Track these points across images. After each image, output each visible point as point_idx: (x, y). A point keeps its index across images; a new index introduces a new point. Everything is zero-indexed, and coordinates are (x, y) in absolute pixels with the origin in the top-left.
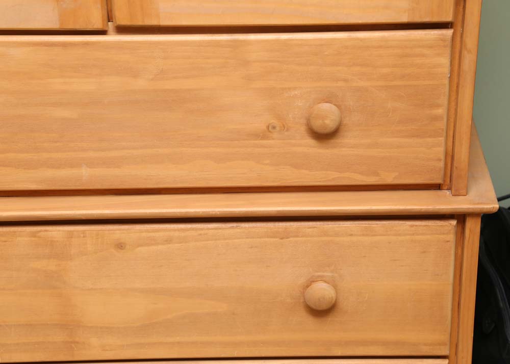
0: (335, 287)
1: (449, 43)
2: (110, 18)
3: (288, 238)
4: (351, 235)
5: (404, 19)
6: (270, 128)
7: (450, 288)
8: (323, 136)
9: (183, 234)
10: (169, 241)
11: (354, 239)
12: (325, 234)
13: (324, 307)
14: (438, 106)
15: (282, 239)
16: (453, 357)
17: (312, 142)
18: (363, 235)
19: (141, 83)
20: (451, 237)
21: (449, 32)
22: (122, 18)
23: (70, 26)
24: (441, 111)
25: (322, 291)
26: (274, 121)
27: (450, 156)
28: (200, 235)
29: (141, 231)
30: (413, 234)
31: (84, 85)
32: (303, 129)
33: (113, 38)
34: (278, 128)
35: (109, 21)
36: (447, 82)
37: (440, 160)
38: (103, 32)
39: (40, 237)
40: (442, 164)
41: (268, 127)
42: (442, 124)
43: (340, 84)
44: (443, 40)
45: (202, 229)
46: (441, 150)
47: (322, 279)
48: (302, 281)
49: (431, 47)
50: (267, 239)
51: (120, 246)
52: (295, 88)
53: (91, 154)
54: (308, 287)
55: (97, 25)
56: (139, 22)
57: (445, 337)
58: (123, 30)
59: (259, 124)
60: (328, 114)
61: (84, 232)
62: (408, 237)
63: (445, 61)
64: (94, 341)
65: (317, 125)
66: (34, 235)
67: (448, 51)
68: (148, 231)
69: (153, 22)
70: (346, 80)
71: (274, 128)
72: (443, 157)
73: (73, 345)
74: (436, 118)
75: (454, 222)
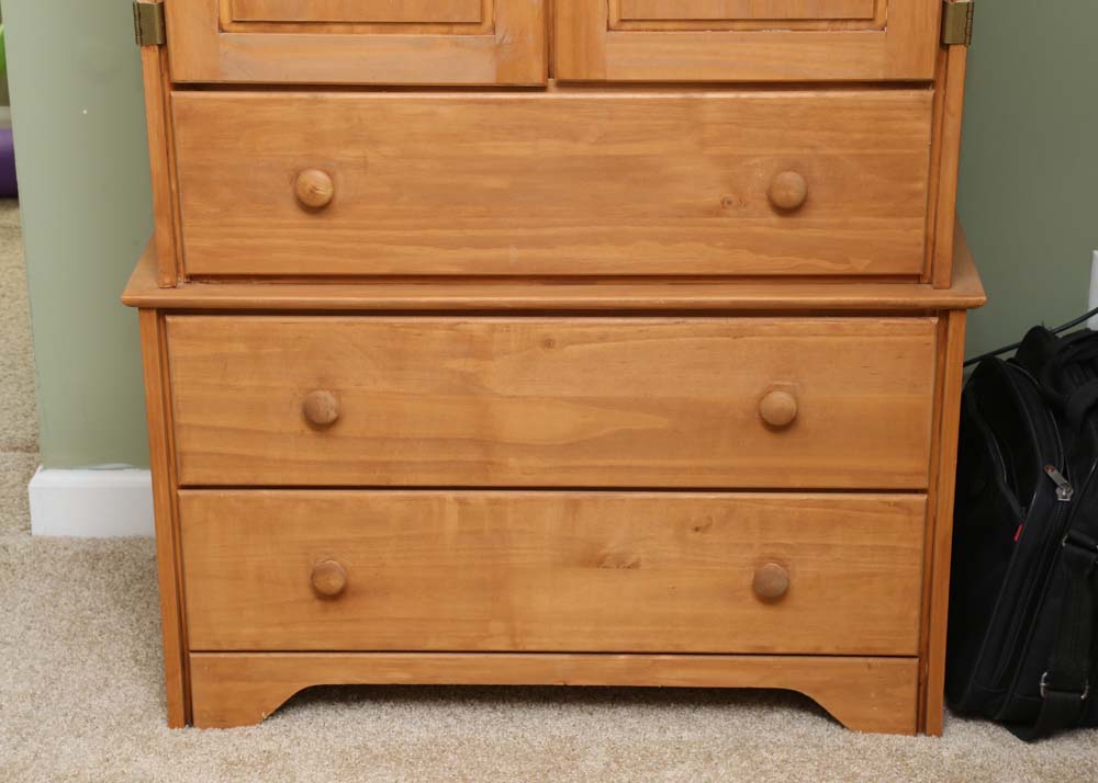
0: (796, 399)
1: (929, 105)
2: (550, 74)
3: (742, 337)
4: (816, 335)
5: (880, 75)
6: (726, 203)
7: (931, 402)
8: (787, 211)
9: (622, 330)
10: (603, 338)
11: (819, 339)
12: (786, 332)
13: (783, 420)
14: (917, 179)
15: (735, 338)
16: (932, 490)
17: (774, 219)
18: (831, 335)
19: (582, 148)
20: (932, 339)
21: (929, 94)
22: (565, 72)
23: (508, 81)
24: (921, 186)
25: (780, 401)
26: (729, 195)
27: (930, 242)
28: (641, 331)
29: (573, 326)
30: (887, 335)
31: (518, 149)
32: (764, 205)
33: (553, 95)
34: (734, 204)
35: (549, 77)
36: (927, 150)
37: (919, 244)
38: (542, 89)
39: (458, 330)
40: (921, 250)
41: (723, 203)
42: (921, 203)
43: (806, 151)
44: (924, 102)
45: (642, 325)
46: (920, 232)
47: (779, 388)
48: (757, 391)
49: (909, 109)
50: (718, 339)
51: (548, 343)
52: (755, 156)
53: (521, 232)
54: (762, 398)
55: (537, 79)
56: (583, 76)
57: (923, 465)
58: (565, 85)
59: (713, 197)
60: (792, 186)
61: (507, 325)
62: (882, 339)
63: (925, 126)
64: (512, 461)
65: (780, 196)
66: (451, 327)
67: (928, 114)
68: (580, 326)
69: (599, 76)
70: (812, 147)
71: (730, 203)
72: (922, 240)
73: (489, 466)
74: (915, 194)
75: (935, 320)
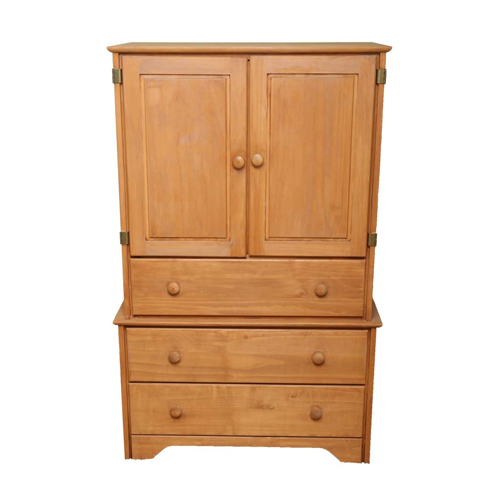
0: (324, 356)
1: (365, 264)
2: (247, 253)
3: (307, 336)
4: (331, 335)
5: (349, 255)
8: (321, 296)
9: (269, 333)
10: (263, 336)
11: (331, 337)
12: (321, 334)
13: (319, 362)
14: (361, 287)
15: (305, 336)
16: (366, 385)
17: (317, 299)
18: (335, 335)
19: (257, 276)
20: (366, 337)
21: (364, 261)
22: (252, 253)
23: (234, 256)
24: (362, 289)
25: (319, 356)
26: (303, 291)
29: (254, 332)
30: (352, 335)
31: (238, 276)
32: (314, 294)
33: (248, 260)
34: (304, 294)
36: (364, 278)
38: (245, 258)
39: (217, 333)
40: (363, 309)
41: (301, 294)
42: (362, 294)
43: (327, 278)
44: (363, 263)
47: (319, 352)
48: (312, 353)
49: (358, 266)
50: (299, 336)
51: (246, 337)
52: (310, 279)
53: (238, 302)
54: (313, 355)
55: (243, 254)
56: (258, 254)
57: (364, 377)
58: (251, 257)
59: (298, 292)
60: (322, 289)
61: (233, 331)
62: (351, 337)
63: (363, 270)
64: (234, 375)
65: (319, 292)
66: (215, 332)
67: (364, 267)
68: (256, 332)
69: (262, 254)
70: (328, 277)
72: (363, 306)
73: (227, 376)
74: (360, 292)
75: (367, 331)
